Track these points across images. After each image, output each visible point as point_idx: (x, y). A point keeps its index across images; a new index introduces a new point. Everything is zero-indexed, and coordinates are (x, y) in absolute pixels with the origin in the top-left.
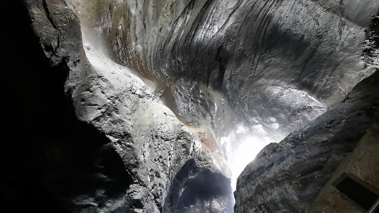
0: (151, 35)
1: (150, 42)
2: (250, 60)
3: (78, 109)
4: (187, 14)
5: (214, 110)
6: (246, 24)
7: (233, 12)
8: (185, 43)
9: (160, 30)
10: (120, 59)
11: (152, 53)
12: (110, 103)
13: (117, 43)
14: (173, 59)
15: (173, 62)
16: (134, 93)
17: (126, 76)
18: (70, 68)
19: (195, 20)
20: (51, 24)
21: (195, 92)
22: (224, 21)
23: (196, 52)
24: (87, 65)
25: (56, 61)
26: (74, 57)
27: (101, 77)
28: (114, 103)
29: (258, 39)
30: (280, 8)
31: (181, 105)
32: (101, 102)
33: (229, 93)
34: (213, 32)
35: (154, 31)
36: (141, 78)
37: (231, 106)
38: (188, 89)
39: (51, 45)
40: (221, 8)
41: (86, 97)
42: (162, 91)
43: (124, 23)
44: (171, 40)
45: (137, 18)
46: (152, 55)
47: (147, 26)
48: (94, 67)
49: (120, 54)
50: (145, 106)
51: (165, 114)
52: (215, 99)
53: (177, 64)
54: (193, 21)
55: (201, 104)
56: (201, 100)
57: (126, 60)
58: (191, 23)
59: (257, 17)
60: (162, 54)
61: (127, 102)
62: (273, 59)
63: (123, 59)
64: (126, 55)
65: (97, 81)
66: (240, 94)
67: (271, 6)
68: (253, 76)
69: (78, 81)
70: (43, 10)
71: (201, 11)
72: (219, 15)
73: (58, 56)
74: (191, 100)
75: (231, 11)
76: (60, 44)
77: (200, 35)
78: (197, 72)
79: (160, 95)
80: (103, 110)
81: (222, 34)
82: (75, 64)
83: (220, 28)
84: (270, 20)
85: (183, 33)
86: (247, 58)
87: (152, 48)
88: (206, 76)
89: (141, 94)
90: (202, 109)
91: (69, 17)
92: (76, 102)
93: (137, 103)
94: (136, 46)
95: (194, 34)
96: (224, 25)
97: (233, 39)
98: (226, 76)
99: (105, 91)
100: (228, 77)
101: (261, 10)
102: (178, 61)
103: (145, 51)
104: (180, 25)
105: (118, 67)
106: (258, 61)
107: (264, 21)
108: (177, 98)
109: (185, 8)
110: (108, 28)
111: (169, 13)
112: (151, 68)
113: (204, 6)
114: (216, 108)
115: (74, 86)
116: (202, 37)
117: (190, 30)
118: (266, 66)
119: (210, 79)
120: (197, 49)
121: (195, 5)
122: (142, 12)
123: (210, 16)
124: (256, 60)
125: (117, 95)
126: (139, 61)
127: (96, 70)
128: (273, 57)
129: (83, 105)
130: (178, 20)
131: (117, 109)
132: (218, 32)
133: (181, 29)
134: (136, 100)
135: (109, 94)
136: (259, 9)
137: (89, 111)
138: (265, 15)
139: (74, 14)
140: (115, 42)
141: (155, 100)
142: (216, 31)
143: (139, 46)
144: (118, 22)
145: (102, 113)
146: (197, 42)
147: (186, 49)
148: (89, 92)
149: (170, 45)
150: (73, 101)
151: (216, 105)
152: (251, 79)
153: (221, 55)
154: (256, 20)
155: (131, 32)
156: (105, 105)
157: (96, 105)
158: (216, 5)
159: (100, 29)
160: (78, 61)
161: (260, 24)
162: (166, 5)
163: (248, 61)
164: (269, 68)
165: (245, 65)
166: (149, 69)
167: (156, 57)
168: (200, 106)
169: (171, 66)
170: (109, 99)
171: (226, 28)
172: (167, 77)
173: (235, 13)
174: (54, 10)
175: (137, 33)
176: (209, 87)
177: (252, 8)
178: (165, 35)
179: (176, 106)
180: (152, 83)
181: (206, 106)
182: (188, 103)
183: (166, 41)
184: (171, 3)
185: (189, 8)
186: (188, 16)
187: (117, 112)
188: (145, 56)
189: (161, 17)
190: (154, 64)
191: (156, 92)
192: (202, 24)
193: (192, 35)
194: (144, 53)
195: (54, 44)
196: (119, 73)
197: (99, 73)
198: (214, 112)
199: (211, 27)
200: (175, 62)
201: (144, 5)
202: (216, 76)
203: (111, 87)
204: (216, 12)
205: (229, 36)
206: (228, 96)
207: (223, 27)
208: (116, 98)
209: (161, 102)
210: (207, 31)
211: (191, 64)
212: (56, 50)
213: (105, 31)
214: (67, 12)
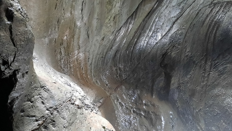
0: (94, 43)
1: (92, 50)
2: (200, 66)
3: (16, 120)
4: (130, 24)
5: (161, 124)
6: (191, 31)
7: (176, 20)
8: (126, 50)
9: (103, 39)
10: (61, 67)
11: (94, 60)
12: (48, 115)
13: (61, 52)
14: (115, 66)
15: (114, 69)
16: (73, 104)
17: (66, 86)
18: (19, 80)
19: (138, 29)
20: (12, 43)
21: (138, 102)
22: (168, 28)
23: (139, 59)
24: (33, 76)
25: (8, 73)
26: (24, 69)
27: (43, 87)
28: (52, 114)
29: (207, 45)
30: (228, 13)
31: (122, 117)
32: (39, 113)
33: (179, 104)
34: (156, 39)
35: (97, 40)
36: (80, 86)
37: (183, 121)
38: (130, 99)
39: (8, 60)
40: (163, 17)
41: (26, 108)
42: (101, 101)
43: (69, 34)
44: (113, 48)
45: (82, 29)
46: (93, 62)
47: (90, 36)
48: (38, 77)
49: (62, 62)
50: (83, 119)
51: (104, 128)
52: (161, 111)
53: (119, 71)
54: (135, 30)
55: (145, 117)
56: (145, 111)
57: (67, 68)
58: (133, 32)
59: (203, 23)
60: (103, 62)
61: (65, 113)
62: (228, 65)
63: (64, 67)
64: (68, 63)
65: (39, 91)
66: (192, 105)
67: (217, 12)
68: (206, 85)
69: (23, 91)
70: (8, 33)
71: (144, 20)
72: (162, 24)
73: (11, 69)
74: (134, 111)
75: (174, 19)
76: (16, 59)
77: (143, 42)
78: (140, 79)
79: (99, 104)
80: (40, 122)
81: (166, 40)
82: (23, 75)
83: (163, 35)
84: (219, 25)
85: (125, 41)
86: (196, 65)
87: (93, 56)
88: (150, 84)
89: (80, 105)
90: (146, 123)
91: (27, 36)
92: (16, 113)
93: (75, 114)
94: (78, 54)
95: (137, 41)
96: (167, 32)
97: (179, 45)
98: (173, 84)
99: (45, 101)
100: (176, 85)
101: (207, 16)
102: (120, 68)
103: (86, 59)
104: (122, 34)
105: (59, 76)
106: (211, 68)
107: (212, 27)
108: (118, 109)
109: (128, 19)
110: (54, 39)
111: (112, 24)
112: (92, 76)
113: (147, 16)
114: (163, 123)
115: (18, 97)
116: (145, 45)
117: (133, 38)
118: (221, 73)
119: (154, 87)
120: (140, 56)
121: (137, 16)
122: (87, 24)
123: (152, 25)
124: (208, 67)
125: (56, 106)
126: (80, 68)
127: (40, 80)
128: (228, 63)
129: (22, 116)
130: (120, 29)
131: (54, 121)
132: (161, 39)
133: (123, 38)
134: (74, 111)
135: (48, 105)
136: (204, 16)
137: (26, 123)
138: (212, 21)
139: (31, 34)
140: (59, 51)
141: (94, 111)
142: (160, 38)
143: (81, 54)
144: (64, 33)
145: (39, 125)
146: (140, 48)
147: (128, 56)
148: (30, 102)
149: (112, 53)
150: (13, 112)
151: (163, 119)
152: (204, 88)
153: (166, 62)
154: (202, 26)
155: (75, 42)
156: (43, 116)
157: (34, 116)
158: (159, 14)
159: (47, 40)
160: (27, 72)
161: (208, 30)
162: (109, 17)
163: (198, 68)
164: (225, 75)
165: (195, 72)
166: (89, 77)
167: (97, 64)
168: (144, 120)
169: (111, 74)
170: (47, 109)
171: (170, 35)
172: (107, 85)
173: (179, 21)
174: (17, 32)
175: (80, 42)
176: (154, 97)
177: (197, 15)
178: (107, 43)
179: (116, 118)
180: (91, 91)
181: (151, 119)
182: (129, 114)
183: (108, 49)
184: (114, 15)
185: (132, 19)
186: (131, 26)
187: (54, 125)
188: (86, 64)
189: (104, 28)
190: (95, 72)
191: (95, 101)
192: (145, 32)
193: (134, 42)
194: (85, 61)
195: (11, 59)
196: (60, 82)
197: (42, 83)
198: (162, 128)
199: (154, 34)
200: (116, 70)
201: (89, 18)
202: (162, 84)
203: (52, 97)
204: (159, 20)
205: (173, 43)
206: (178, 108)
207: (166, 34)
208: (55, 109)
209: (99, 113)
210: (150, 38)
211: (134, 71)
212: (11, 64)
213: (50, 41)
214: (26, 32)
